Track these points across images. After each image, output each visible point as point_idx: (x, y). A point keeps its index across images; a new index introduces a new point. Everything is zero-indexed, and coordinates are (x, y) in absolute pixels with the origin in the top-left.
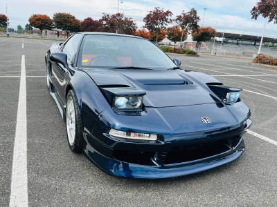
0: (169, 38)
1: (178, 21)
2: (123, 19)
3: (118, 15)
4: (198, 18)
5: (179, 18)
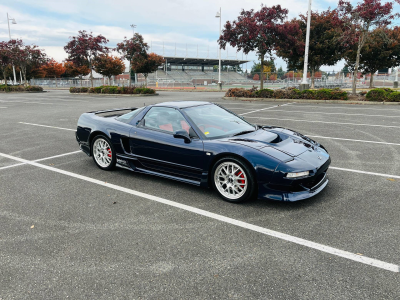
0: (98, 71)
1: (121, 51)
2: (22, 48)
3: (13, 42)
4: (146, 45)
5: (121, 47)
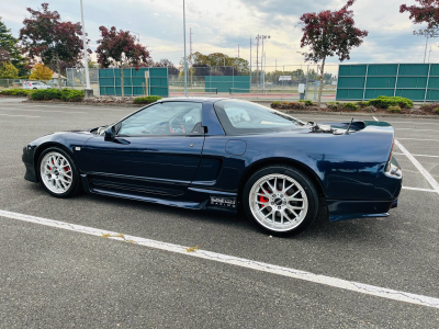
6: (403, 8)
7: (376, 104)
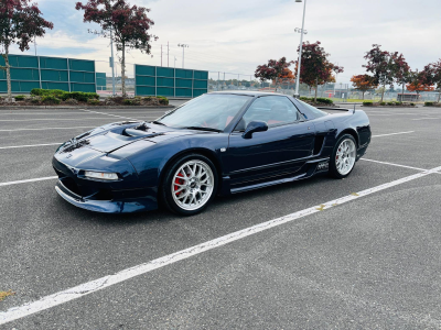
6: (79, 6)
7: (74, 96)
